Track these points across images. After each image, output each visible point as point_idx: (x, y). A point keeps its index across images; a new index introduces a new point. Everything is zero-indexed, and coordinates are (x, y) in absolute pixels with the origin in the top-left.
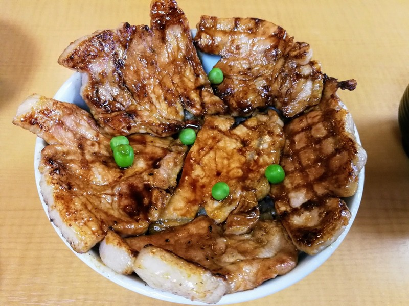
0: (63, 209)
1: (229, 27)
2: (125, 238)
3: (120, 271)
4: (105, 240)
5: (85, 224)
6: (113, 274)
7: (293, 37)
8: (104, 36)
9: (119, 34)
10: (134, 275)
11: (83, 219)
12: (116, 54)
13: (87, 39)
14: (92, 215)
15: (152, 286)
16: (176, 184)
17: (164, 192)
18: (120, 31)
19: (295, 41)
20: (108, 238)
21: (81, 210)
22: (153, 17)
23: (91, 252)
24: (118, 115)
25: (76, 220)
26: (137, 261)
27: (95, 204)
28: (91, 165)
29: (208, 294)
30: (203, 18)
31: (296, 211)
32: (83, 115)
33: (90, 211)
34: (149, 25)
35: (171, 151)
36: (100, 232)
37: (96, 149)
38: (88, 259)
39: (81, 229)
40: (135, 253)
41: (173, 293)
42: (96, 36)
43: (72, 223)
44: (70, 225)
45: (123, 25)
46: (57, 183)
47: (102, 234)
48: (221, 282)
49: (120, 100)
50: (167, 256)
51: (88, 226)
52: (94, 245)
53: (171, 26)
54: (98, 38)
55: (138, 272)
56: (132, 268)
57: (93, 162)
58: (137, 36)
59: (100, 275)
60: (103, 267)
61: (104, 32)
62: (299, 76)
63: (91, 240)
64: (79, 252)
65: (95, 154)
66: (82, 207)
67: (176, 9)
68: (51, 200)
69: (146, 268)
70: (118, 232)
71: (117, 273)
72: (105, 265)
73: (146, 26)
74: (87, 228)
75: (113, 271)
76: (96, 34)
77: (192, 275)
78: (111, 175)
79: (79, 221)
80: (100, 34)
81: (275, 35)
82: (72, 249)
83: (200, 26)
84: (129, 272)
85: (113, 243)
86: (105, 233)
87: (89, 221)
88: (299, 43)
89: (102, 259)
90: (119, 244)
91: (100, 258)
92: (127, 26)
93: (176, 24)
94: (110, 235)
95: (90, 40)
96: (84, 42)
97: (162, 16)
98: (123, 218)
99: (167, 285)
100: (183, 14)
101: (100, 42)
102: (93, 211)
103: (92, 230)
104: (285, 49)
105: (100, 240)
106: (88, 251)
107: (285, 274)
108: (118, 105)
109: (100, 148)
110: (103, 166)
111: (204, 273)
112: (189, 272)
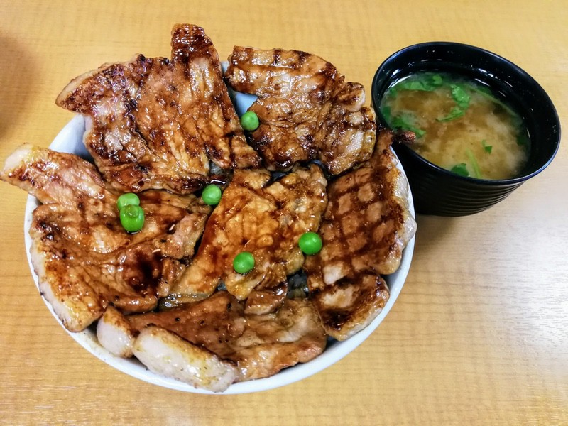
0: (55, 282)
1: (267, 61)
2: (126, 315)
3: (118, 353)
4: (103, 318)
5: (80, 299)
6: (110, 356)
7: (344, 77)
8: (112, 72)
9: (131, 68)
10: (133, 358)
11: (78, 293)
12: (127, 92)
13: (92, 76)
14: (89, 289)
15: (153, 371)
16: (193, 253)
17: (177, 263)
18: (132, 64)
19: (346, 81)
20: (106, 316)
21: (76, 283)
22: (176, 46)
23: (87, 331)
24: (128, 168)
25: (69, 294)
26: (137, 343)
27: (95, 275)
28: (92, 229)
29: (213, 381)
30: (236, 50)
31: (329, 289)
32: (86, 167)
33: (87, 284)
34: (169, 58)
35: (190, 212)
36: (98, 308)
37: (100, 209)
38: (83, 339)
39: (75, 304)
40: (135, 334)
41: (176, 379)
42: (103, 72)
43: (65, 298)
44: (63, 301)
45: (136, 57)
46: (50, 251)
47: (100, 311)
48: (230, 369)
49: (131, 149)
50: (170, 337)
51: (83, 302)
52: (90, 323)
53: (197, 59)
54: (105, 74)
55: (137, 355)
56: (131, 350)
57: (95, 225)
58: (154, 70)
59: (94, 358)
60: (99, 349)
61: (113, 67)
62: (347, 125)
63: (87, 318)
64: (72, 330)
65: (99, 215)
66: (78, 279)
67: (203, 38)
68: (42, 271)
69: (145, 351)
70: (120, 309)
71: (115, 356)
72: (101, 346)
73: (166, 59)
74: (82, 303)
75: (110, 353)
76: (102, 69)
77: (195, 359)
78: (117, 241)
79: (73, 296)
80: (107, 69)
81: (323, 73)
82: (64, 327)
83: (232, 59)
84: (127, 355)
85: (111, 322)
86: (103, 310)
87: (85, 296)
88: (351, 84)
89: (99, 339)
90: (118, 323)
91: (97, 338)
92: (142, 58)
93: (202, 57)
94: (109, 312)
95: (95, 77)
96: (87, 80)
97: (186, 47)
98: (127, 293)
99: (169, 369)
100: (211, 44)
101: (107, 79)
102: (91, 284)
103: (88, 306)
104: (333, 91)
105: (97, 318)
106: (83, 330)
107: (308, 361)
108: (129, 155)
109: (104, 207)
110: (107, 230)
111: (209, 357)
112: (192, 356)
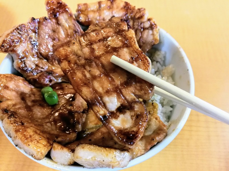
0: (22, 137)
1: (95, 7)
2: (65, 145)
3: (66, 163)
4: (53, 149)
5: (38, 142)
6: (63, 166)
7: (135, 7)
9: (29, 25)
10: (75, 164)
11: (36, 140)
12: (31, 38)
13: (10, 32)
14: (41, 136)
15: (87, 167)
16: (87, 107)
17: (81, 114)
18: (29, 23)
19: (136, 8)
20: (54, 147)
21: (33, 135)
22: (49, 11)
23: (45, 158)
24: (41, 75)
26: (75, 155)
27: (42, 129)
28: (33, 108)
29: (121, 162)
30: (79, 5)
32: (19, 79)
33: (39, 134)
34: (47, 16)
36: (48, 144)
37: (33, 98)
38: (45, 162)
39: (36, 145)
40: (73, 151)
41: (101, 167)
42: (15, 29)
43: (30, 143)
44: (29, 145)
45: (30, 19)
46: (14, 123)
47: (50, 145)
49: (41, 65)
50: (92, 147)
51: (40, 143)
52: (47, 153)
54: (17, 30)
55: (77, 161)
56: (73, 160)
57: (33, 106)
60: (55, 165)
61: (20, 26)
63: (45, 151)
64: (39, 159)
65: (33, 101)
66: (34, 133)
67: (62, 3)
68: (13, 133)
69: (81, 157)
70: (59, 143)
71: (65, 165)
72: (56, 163)
73: (45, 17)
75: (61, 164)
77: (109, 154)
78: (46, 111)
79: (34, 142)
80: (17, 28)
81: (125, 7)
82: (33, 159)
83: (78, 10)
84: (72, 163)
85: (58, 149)
86: (52, 145)
87: (40, 140)
88: (139, 9)
89: (54, 160)
90: (62, 148)
91: (52, 160)
92: (33, 19)
93: (64, 13)
94: (55, 145)
95: (12, 32)
96: (8, 34)
97: (54, 9)
98: (60, 134)
99: (96, 163)
100: (66, 5)
101: (18, 33)
102: (41, 134)
103: (43, 145)
105: (50, 149)
107: (162, 141)
108: (40, 69)
109: (35, 97)
110: (40, 107)
111: (115, 151)
112: (106, 152)
